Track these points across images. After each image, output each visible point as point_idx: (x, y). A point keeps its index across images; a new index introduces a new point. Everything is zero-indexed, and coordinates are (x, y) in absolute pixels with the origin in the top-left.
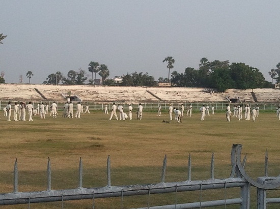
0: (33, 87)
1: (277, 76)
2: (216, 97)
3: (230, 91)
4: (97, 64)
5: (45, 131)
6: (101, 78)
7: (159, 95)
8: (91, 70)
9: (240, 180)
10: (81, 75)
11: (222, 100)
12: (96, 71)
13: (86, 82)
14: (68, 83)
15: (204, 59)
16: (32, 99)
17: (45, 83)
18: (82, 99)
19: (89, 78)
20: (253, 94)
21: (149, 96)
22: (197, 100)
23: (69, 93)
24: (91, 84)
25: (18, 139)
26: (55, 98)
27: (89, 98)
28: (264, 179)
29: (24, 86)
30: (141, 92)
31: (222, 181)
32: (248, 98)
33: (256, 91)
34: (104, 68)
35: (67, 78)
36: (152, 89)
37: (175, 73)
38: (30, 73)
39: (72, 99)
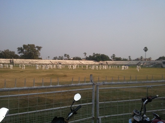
0: (49, 60)
1: (113, 58)
2: (97, 63)
3: (101, 61)
4: (66, 54)
5: (52, 72)
6: (67, 58)
7: (82, 63)
8: (65, 56)
9: (92, 83)
10: (62, 57)
11: (98, 64)
12: (66, 56)
13: (64, 59)
14: (59, 59)
15: (94, 53)
16: (49, 64)
17: (53, 59)
18: (62, 64)
19: (64, 58)
20: (106, 62)
21: (80, 63)
22: (92, 64)
23: (59, 62)
24: (65, 60)
25: (45, 74)
26: (55, 63)
27: (64, 63)
28: (98, 83)
29: (47, 60)
30: (78, 62)
31: (88, 84)
32: (105, 63)
33: (107, 61)
34: (68, 55)
35: (58, 58)
36: (80, 61)
37: (86, 57)
38: (49, 57)
39: (60, 63)
